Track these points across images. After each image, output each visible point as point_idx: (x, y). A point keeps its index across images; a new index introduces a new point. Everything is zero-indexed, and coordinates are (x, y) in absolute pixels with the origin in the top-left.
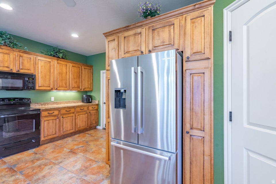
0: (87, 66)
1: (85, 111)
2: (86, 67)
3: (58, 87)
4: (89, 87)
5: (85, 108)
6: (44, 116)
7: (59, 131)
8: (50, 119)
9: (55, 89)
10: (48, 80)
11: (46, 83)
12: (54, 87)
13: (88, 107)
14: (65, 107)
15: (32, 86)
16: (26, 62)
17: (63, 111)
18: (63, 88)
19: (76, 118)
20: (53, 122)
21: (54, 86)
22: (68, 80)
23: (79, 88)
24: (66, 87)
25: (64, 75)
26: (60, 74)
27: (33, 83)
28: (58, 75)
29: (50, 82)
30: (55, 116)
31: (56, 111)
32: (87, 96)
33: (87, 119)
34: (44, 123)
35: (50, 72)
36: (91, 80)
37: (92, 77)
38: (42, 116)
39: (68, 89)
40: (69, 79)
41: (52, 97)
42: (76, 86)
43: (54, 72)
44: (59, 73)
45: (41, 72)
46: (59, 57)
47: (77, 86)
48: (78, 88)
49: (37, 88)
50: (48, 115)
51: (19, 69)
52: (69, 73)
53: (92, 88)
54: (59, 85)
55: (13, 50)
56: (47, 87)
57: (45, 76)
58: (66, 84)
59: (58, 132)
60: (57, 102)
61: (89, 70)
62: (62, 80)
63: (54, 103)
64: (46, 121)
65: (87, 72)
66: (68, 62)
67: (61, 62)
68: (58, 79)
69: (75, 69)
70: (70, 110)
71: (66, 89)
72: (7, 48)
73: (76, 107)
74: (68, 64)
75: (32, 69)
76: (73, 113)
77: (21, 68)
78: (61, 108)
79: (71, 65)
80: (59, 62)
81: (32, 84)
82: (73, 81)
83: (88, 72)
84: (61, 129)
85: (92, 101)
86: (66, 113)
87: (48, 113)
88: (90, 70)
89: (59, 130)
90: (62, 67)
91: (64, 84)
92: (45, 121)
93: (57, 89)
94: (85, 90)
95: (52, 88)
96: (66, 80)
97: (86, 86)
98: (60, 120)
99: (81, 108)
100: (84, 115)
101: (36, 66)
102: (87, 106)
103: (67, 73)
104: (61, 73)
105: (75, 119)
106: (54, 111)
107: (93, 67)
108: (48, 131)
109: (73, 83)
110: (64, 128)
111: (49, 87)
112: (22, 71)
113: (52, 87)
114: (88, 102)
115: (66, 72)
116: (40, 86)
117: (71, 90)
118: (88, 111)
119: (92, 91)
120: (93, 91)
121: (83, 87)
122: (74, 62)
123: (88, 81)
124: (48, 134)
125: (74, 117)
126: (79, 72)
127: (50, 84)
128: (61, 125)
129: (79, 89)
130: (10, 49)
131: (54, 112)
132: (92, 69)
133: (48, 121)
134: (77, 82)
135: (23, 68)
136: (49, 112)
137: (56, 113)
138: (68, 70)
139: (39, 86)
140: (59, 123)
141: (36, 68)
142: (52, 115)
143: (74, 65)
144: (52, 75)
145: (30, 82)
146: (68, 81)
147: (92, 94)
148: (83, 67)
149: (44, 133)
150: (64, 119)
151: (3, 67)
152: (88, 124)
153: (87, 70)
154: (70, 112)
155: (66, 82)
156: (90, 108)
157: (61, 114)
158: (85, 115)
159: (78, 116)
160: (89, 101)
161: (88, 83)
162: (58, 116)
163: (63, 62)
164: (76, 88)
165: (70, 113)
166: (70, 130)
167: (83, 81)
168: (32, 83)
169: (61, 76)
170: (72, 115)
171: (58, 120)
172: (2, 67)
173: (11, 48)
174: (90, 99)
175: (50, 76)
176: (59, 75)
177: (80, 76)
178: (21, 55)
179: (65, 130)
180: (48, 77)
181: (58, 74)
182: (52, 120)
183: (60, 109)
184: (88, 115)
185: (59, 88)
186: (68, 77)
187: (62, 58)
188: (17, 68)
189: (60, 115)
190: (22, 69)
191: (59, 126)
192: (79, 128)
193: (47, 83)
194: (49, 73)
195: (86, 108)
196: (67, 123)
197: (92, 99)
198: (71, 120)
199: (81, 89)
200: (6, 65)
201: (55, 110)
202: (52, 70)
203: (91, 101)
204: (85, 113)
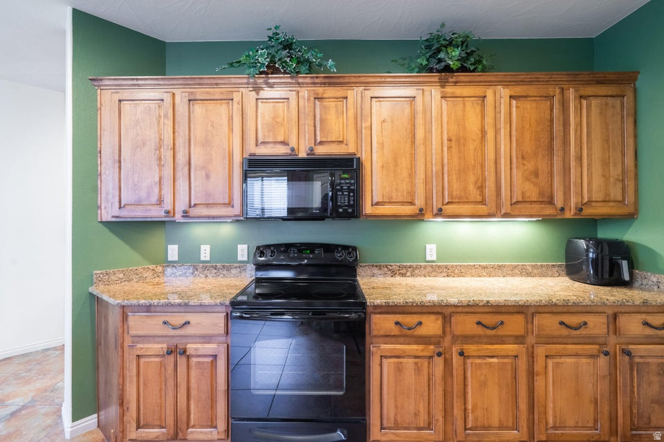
0: (599, 82)
1: (590, 340)
2: (590, 90)
3: (448, 203)
4: (616, 193)
5: (591, 319)
6: (382, 333)
7: (445, 417)
8: (404, 351)
9: (435, 211)
10: (405, 173)
11: (397, 190)
12: (430, 202)
13: (615, 316)
14: (476, 305)
15: (349, 202)
16: (332, 116)
17: (466, 325)
18: (466, 206)
19: (539, 367)
20: (418, 369)
21: (428, 198)
22: (493, 169)
23: (551, 202)
24: (483, 202)
25: (472, 146)
26: (453, 144)
27: (353, 191)
28: (445, 149)
29: (413, 184)
30: (424, 340)
31: (433, 317)
32: (599, 244)
33: (604, 386)
34: (381, 365)
35: (413, 142)
36: (623, 155)
37: (629, 141)
38: (375, 333)
39: (493, 210)
40: (496, 162)
41: (427, 246)
42: (533, 193)
43: (427, 140)
44: (450, 140)
45: (382, 145)
46: (448, 69)
47: (541, 194)
48: (542, 202)
49: (368, 209)
50: (395, 330)
51: (313, 145)
52: (497, 132)
53: (630, 198)
54: (450, 195)
55: (299, 83)
56: (403, 203)
57: (395, 159)
58: (481, 188)
59: (441, 419)
60: (446, 267)
61: (610, 100)
62: (462, 171)
63: (436, 269)
64: (391, 357)
65: (595, 111)
66: (490, 84)
67: (458, 90)
68: (446, 168)
69: (528, 105)
70: (502, 323)
71: (482, 209)
72: (283, 81)
73: (533, 310)
74: (489, 93)
75: (351, 137)
76: (519, 339)
77: (319, 139)
78: (455, 306)
79: (505, 92)
80: (449, 90)
81: (349, 195)
82: (514, 171)
83: (602, 113)
84: (458, 412)
85: (631, 275)
86: (480, 336)
87: (397, 323)
88: (618, 102)
89: (445, 411)
90: (464, 110)
91: (471, 188)
92: (386, 357)
93: (439, 213)
94: (588, 212)
95: (421, 210)
96: (483, 166)
97: (590, 191)
98: (448, 364)
99: (569, 320)
100: (584, 360)
101: (364, 125)
102: (610, 311)
103: (483, 133)
104: (458, 140)
105: (531, 374)
106: (424, 319)
107: (635, 80)
108: (396, 407)
109: (514, 181)
110: (470, 407)
111: (412, 203)
112: (321, 151)
113: (420, 202)
114: (606, 276)
115: (479, 133)
116: (377, 204)
117: (506, 215)
118: (612, 339)
119: (629, 218)
120: (640, 216)
121: (573, 201)
122: (521, 78)
123: (605, 164)
124: (399, 420)
125: (522, 364)
126: (552, 121)
127: (412, 193)
128: (457, 388)
129: (549, 211)
130: (290, 80)
131: (420, 323)
132: (630, 94)
133: (395, 360)
134: (536, 174)
135: (324, 140)
136: (399, 318)
137: (431, 326)
138: (489, 120)
139: (375, 200)
140: (445, 379)
141: (363, 131)
142: (412, 336)
143: (518, 90)
144: (420, 150)
145: (341, 190)
146: (493, 174)
147: (632, 235)
148: (571, 94)
149: (381, 408)
150: (469, 361)
151: (275, 143)
152: (613, 419)
153: (594, 102)
154: (500, 332)
155: (484, 180)
156: (632, 326)
157: (455, 339)
158: (590, 361)
159: (550, 362)
160: (611, 274)
161: (605, 176)
162: (438, 344)
163: (465, 89)
164: (532, 202)
165: (501, 340)
166: (500, 428)
167: (573, 164)
168: (350, 191)
169: (460, 152)
170: (511, 348)
171: (439, 361)
172: (271, 145)
173: (292, 78)
174: (625, 264)
175: (413, 157)
176: (449, 148)
177: (557, 144)
178: (317, 94)
179: (476, 419)
180: (404, 163)
181: (446, 142)
182: (416, 357)
183: (450, 310)
184: (613, 365)
185: (449, 209)
186: (490, 154)
187: (463, 69)
188: (307, 143)
189: (448, 338)
190: (321, 143)
191: (445, 391)
192: (555, 428)
193: (404, 187)
194: (409, 145)
195: (597, 325)
196: (483, 385)
197: (631, 267)
198: (509, 374)
199: (562, 209)
200: (280, 138)
201: (429, 313)
202: (420, 133)
203: (626, 277)
204: (593, 348)
